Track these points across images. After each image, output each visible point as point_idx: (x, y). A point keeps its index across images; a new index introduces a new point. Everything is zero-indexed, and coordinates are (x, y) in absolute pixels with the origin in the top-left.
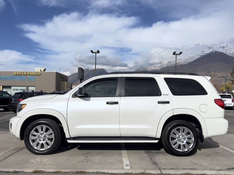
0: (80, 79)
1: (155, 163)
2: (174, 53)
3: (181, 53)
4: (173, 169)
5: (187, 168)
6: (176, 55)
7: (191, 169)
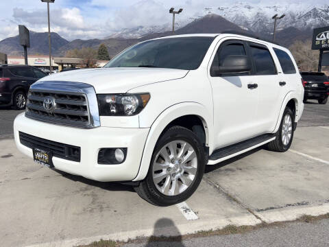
0: (23, 45)
1: (231, 198)
2: (171, 11)
3: (180, 11)
4: (272, 208)
5: (292, 203)
6: (174, 13)
7: (299, 204)
